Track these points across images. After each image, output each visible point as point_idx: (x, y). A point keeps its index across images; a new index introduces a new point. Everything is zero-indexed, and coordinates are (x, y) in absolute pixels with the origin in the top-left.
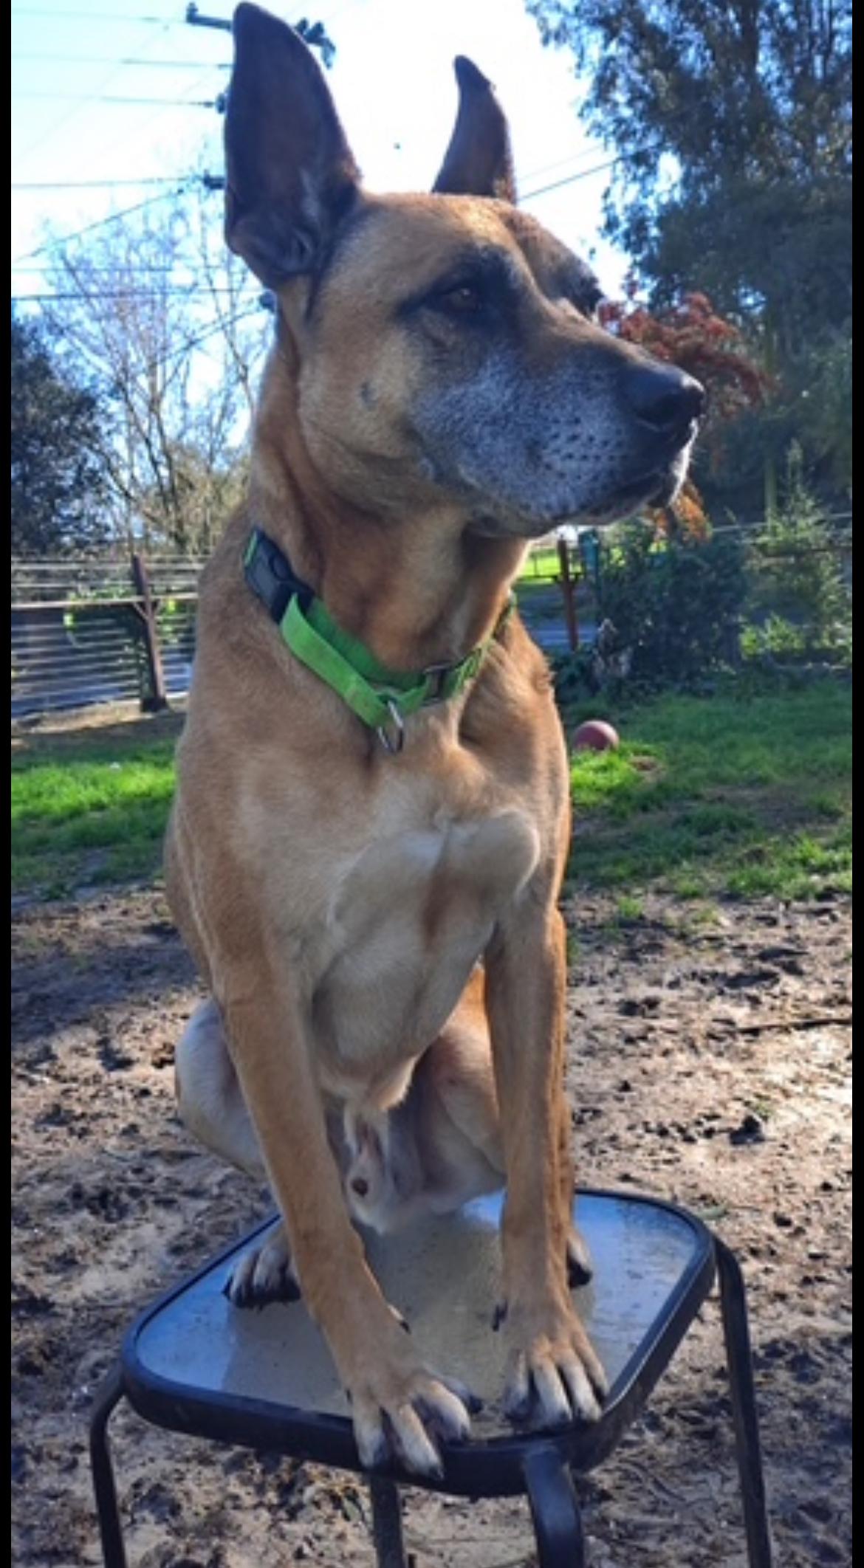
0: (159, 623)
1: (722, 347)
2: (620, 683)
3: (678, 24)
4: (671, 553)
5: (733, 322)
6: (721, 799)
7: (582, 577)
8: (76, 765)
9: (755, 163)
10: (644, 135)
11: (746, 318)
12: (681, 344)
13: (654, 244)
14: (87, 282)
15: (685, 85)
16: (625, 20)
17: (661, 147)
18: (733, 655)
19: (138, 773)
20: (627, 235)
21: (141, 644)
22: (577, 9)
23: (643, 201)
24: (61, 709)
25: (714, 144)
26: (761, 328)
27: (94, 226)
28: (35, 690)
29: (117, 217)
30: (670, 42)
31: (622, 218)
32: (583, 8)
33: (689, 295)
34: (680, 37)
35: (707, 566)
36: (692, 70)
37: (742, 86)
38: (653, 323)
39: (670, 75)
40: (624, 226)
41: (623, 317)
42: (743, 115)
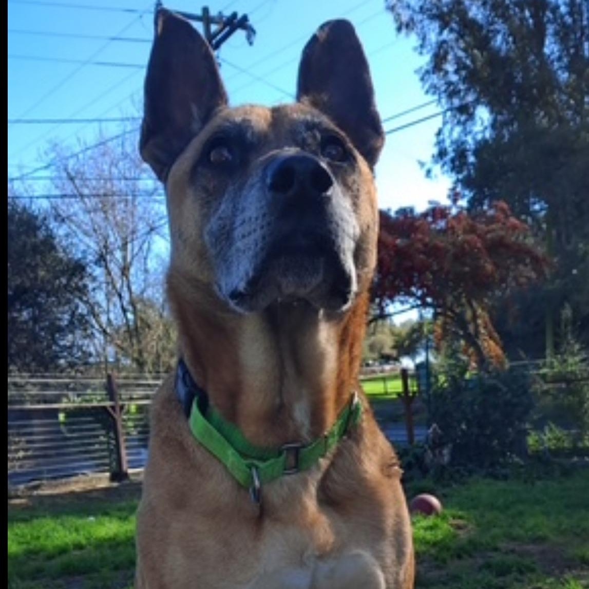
0: (124, 420)
1: (517, 238)
2: (443, 467)
3: (490, 19)
4: (480, 379)
5: (525, 221)
6: (513, 551)
7: (417, 395)
8: (65, 518)
9: (542, 114)
10: (466, 94)
11: (535, 219)
12: (489, 236)
13: (471, 167)
14: (82, 186)
15: (495, 60)
16: (454, 16)
17: (477, 102)
18: (522, 450)
19: (107, 524)
20: (453, 161)
21: (112, 435)
22: (421, 8)
23: (464, 138)
24: (55, 478)
25: (514, 100)
26: (544, 226)
27: (87, 149)
28: (38, 465)
29: (103, 143)
30: (484, 32)
31: (450, 149)
32: (426, 7)
33: (495, 203)
34: (492, 28)
35: (505, 389)
36: (499, 50)
37: (533, 62)
38: (470, 221)
39: (485, 53)
40: (451, 155)
41: (450, 216)
42: (535, 82)
